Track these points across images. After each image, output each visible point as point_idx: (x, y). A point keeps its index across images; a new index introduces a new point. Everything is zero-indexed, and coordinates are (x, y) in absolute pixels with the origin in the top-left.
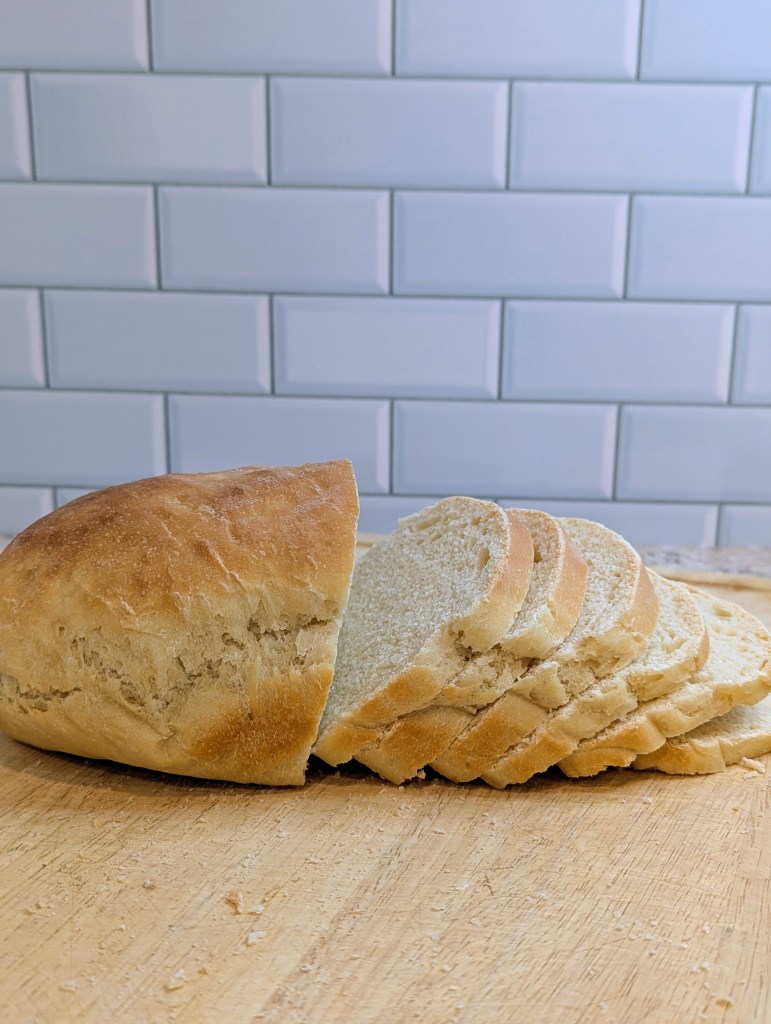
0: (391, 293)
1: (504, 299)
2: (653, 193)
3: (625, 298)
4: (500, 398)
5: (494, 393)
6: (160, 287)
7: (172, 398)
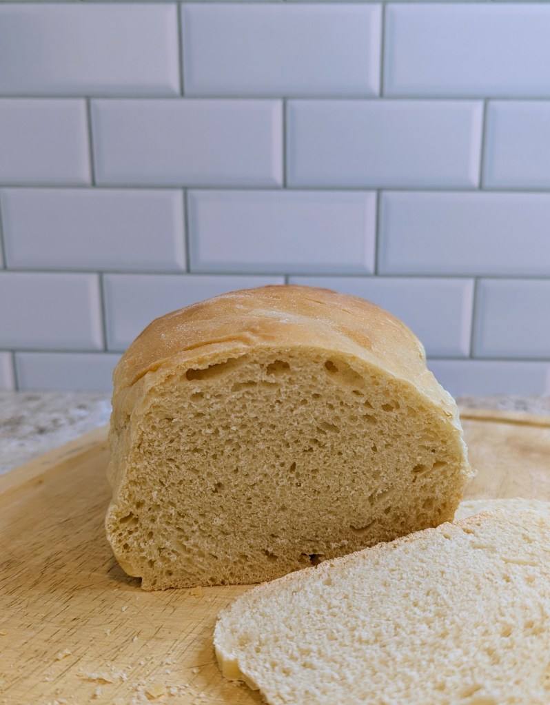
0: (285, 186)
1: (379, 190)
2: (505, 98)
3: (481, 188)
4: (376, 273)
5: (371, 268)
6: (94, 184)
7: (106, 276)
